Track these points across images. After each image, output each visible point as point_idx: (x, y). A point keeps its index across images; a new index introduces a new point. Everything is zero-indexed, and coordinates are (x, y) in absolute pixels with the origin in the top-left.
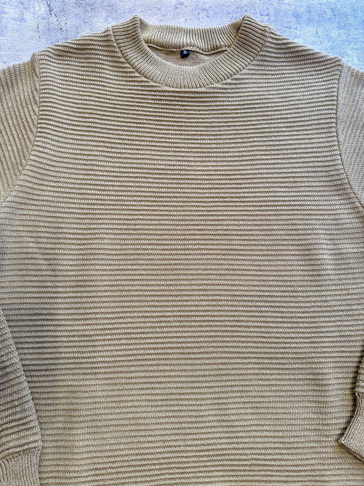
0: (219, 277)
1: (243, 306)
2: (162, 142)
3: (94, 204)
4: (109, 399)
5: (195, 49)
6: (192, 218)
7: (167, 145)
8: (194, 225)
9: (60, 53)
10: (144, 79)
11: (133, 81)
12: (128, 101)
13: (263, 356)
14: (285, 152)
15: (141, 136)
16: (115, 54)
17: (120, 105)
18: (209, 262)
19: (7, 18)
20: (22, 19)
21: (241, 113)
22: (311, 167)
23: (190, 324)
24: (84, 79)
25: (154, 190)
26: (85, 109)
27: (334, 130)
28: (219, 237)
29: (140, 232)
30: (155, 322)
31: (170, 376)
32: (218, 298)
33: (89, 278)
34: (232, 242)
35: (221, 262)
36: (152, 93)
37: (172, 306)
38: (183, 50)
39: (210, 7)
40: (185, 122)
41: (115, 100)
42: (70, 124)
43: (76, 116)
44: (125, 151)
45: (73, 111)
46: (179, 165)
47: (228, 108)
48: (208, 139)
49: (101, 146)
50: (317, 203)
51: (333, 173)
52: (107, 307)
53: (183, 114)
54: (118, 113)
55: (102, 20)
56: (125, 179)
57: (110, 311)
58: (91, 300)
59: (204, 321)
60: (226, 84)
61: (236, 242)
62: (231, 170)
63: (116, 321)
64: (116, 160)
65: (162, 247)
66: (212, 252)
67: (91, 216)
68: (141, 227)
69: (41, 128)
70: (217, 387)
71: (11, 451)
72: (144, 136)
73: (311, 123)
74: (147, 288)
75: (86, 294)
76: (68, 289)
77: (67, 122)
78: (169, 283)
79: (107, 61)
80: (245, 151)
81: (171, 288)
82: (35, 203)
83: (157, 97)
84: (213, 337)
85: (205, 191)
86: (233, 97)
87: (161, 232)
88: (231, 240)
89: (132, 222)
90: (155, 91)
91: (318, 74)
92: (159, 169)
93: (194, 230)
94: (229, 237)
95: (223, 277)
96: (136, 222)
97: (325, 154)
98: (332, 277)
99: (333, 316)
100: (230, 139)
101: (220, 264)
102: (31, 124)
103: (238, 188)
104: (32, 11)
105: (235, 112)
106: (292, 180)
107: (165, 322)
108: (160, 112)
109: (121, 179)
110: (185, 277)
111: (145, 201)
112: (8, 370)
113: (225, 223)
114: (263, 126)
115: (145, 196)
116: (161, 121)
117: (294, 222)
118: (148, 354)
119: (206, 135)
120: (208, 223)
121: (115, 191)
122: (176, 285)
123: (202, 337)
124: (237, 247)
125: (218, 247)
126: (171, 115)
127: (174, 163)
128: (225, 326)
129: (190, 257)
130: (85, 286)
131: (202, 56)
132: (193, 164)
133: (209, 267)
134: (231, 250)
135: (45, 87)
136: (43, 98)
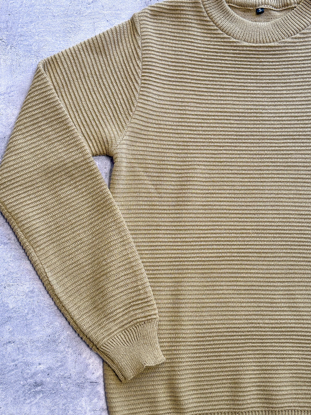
0: (288, 200)
2: (240, 90)
3: (187, 142)
4: (205, 288)
5: (269, 7)
6: (266, 152)
7: (245, 92)
8: (268, 158)
9: (155, 13)
10: (226, 36)
11: (217, 38)
12: (212, 55)
15: (223, 85)
16: (202, 14)
17: (206, 59)
18: (280, 188)
21: (307, 63)
23: (266, 235)
24: (175, 36)
26: (178, 63)
28: (288, 168)
29: (224, 164)
30: (238, 233)
31: (250, 273)
32: (287, 216)
33: (187, 199)
34: (299, 172)
35: (290, 188)
36: (233, 48)
37: (251, 222)
38: (258, 9)
40: (260, 72)
41: (202, 55)
42: (166, 76)
43: (171, 69)
44: (211, 98)
45: (168, 65)
46: (255, 109)
47: (296, 59)
48: (279, 87)
49: (192, 94)
52: (201, 222)
53: (259, 65)
54: (205, 65)
56: (212, 121)
57: (203, 224)
59: (276, 233)
60: (295, 38)
61: (303, 172)
62: (298, 113)
63: (208, 232)
64: (204, 105)
65: (242, 176)
66: (283, 180)
67: (186, 151)
68: (225, 160)
69: (145, 80)
70: (287, 282)
72: (226, 85)
75: (185, 211)
76: (171, 208)
78: (248, 204)
79: (195, 19)
81: (250, 208)
82: (142, 141)
83: (237, 52)
85: (277, 130)
86: (301, 50)
87: (242, 164)
88: (298, 170)
89: (218, 156)
90: (235, 46)
92: (238, 112)
93: (268, 162)
94: (297, 168)
95: (291, 200)
96: (221, 156)
100: (298, 86)
101: (289, 190)
102: (136, 76)
103: (305, 128)
105: (302, 62)
107: (246, 233)
108: (239, 64)
109: (208, 121)
110: (261, 200)
111: (227, 139)
113: (294, 156)
116: (240, 72)
118: (234, 256)
119: (278, 83)
120: (280, 156)
121: (204, 131)
122: (254, 206)
123: (275, 245)
124: (303, 176)
125: (288, 176)
126: (248, 67)
127: (251, 107)
128: (293, 237)
129: (265, 184)
131: (274, 12)
132: (267, 107)
134: (299, 178)
135: (146, 45)
136: (144, 54)
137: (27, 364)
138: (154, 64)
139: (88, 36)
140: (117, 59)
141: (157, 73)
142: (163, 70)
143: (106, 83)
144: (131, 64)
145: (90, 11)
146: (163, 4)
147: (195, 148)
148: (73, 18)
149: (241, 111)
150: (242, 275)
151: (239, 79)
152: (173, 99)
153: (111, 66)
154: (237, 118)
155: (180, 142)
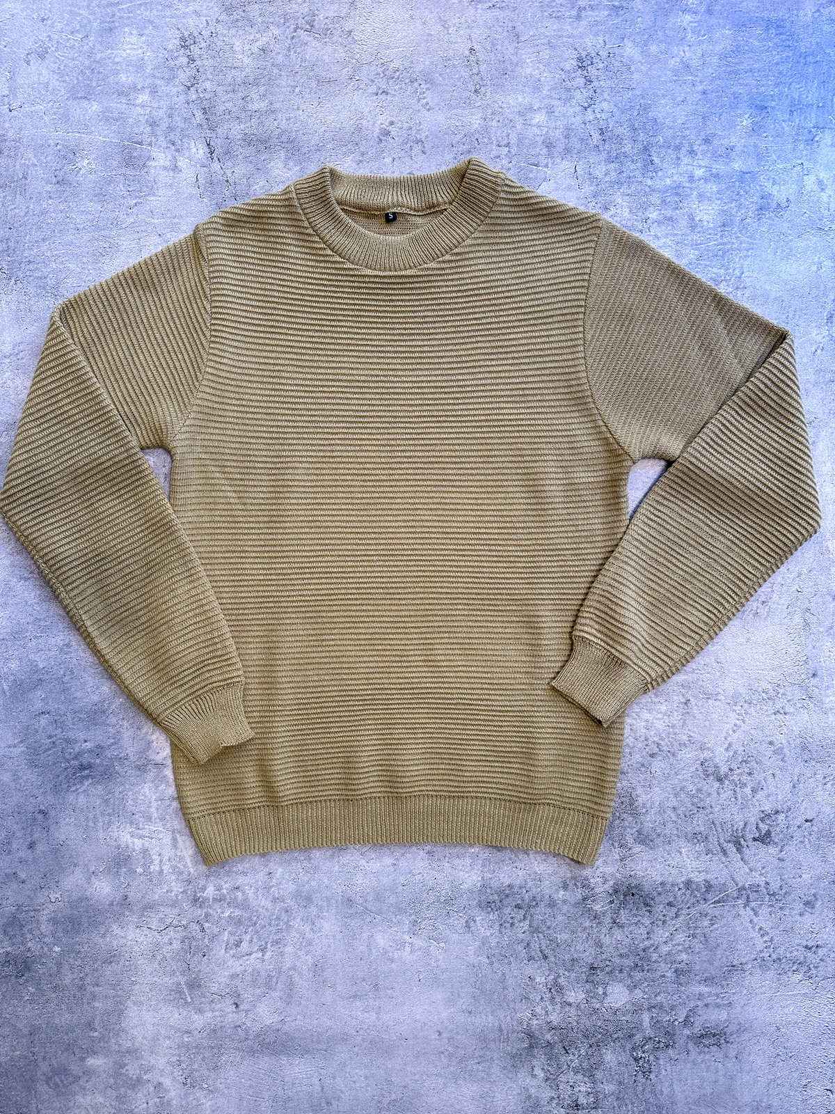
0: (429, 512)
1: (455, 544)
3: (283, 427)
4: (311, 638)
5: (404, 210)
6: (398, 442)
7: (368, 348)
8: (401, 451)
9: (230, 223)
10: (339, 259)
11: (325, 261)
12: (319, 290)
13: (473, 596)
14: (516, 355)
16: (300, 224)
17: (310, 296)
18: (418, 494)
19: (155, 167)
20: (175, 168)
21: (461, 303)
22: (547, 375)
23: (395, 563)
24: (262, 260)
25: (354, 408)
27: (580, 323)
28: (430, 466)
29: (338, 460)
31: (373, 616)
33: (284, 513)
34: (445, 472)
35: (432, 495)
36: (349, 278)
37: (376, 544)
38: (388, 213)
39: (427, 137)
40: (391, 317)
42: (250, 324)
45: (252, 306)
46: (384, 376)
49: (289, 353)
50: (549, 422)
51: (574, 383)
52: (304, 545)
53: (388, 306)
55: (281, 165)
58: (286, 537)
59: (411, 560)
60: (444, 262)
61: (451, 472)
62: (447, 381)
63: (315, 559)
64: (307, 370)
65: (363, 478)
66: (421, 483)
67: (281, 441)
69: (215, 330)
70: (423, 627)
71: (214, 685)
73: (551, 313)
74: (348, 525)
76: (261, 525)
77: (246, 320)
78: (372, 518)
79: (290, 232)
80: (465, 356)
81: (374, 524)
82: (217, 425)
84: (420, 577)
85: (415, 408)
86: (452, 280)
87: (363, 460)
88: (444, 469)
89: (329, 448)
90: (352, 276)
91: (568, 240)
92: (359, 381)
93: (401, 457)
94: (443, 466)
95: (434, 512)
96: (333, 448)
97: (565, 357)
98: (560, 512)
99: (556, 556)
100: (447, 339)
101: (430, 498)
102: (203, 325)
103: (454, 404)
104: (187, 154)
106: (521, 393)
107: (368, 561)
108: (359, 305)
109: (314, 395)
110: (390, 512)
111: (343, 422)
112: (206, 608)
113: (437, 448)
114: (488, 320)
115: (343, 416)
116: (360, 316)
117: (519, 446)
120: (419, 448)
121: (308, 410)
123: (408, 577)
124: (450, 477)
125: (429, 477)
126: (373, 308)
127: (377, 372)
128: (433, 566)
130: (280, 522)
131: (413, 218)
132: (400, 373)
133: (417, 501)
135: (216, 274)
136: (214, 289)
137: (68, 741)
138: (229, 305)
139: (130, 261)
140: (174, 298)
141: (235, 319)
142: (244, 314)
143: (158, 335)
144: (195, 305)
145: (132, 220)
146: (241, 209)
147: (296, 436)
148: (106, 233)
149: (363, 378)
150: (362, 619)
151: (360, 328)
152: (261, 360)
153: (165, 309)
154: (356, 390)
155: (272, 427)
